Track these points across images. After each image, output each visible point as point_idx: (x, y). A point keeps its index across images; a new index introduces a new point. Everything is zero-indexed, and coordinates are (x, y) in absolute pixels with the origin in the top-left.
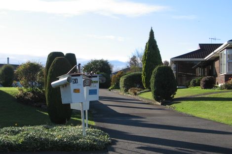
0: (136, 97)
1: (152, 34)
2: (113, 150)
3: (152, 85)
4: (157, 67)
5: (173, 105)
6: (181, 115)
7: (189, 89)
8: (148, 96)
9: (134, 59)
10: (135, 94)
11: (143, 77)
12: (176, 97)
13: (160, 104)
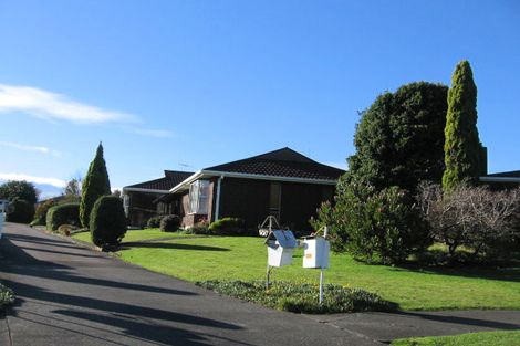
0: (68, 239)
1: (100, 150)
2: (14, 314)
3: (92, 221)
4: (101, 198)
5: (119, 253)
6: (127, 266)
7: (145, 231)
8: (86, 237)
9: (73, 184)
10: (68, 234)
11: (81, 211)
12: (124, 240)
13: (100, 249)
